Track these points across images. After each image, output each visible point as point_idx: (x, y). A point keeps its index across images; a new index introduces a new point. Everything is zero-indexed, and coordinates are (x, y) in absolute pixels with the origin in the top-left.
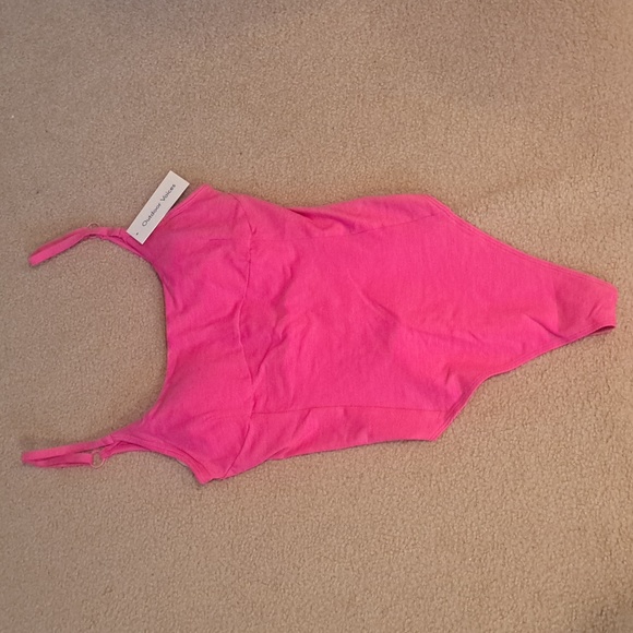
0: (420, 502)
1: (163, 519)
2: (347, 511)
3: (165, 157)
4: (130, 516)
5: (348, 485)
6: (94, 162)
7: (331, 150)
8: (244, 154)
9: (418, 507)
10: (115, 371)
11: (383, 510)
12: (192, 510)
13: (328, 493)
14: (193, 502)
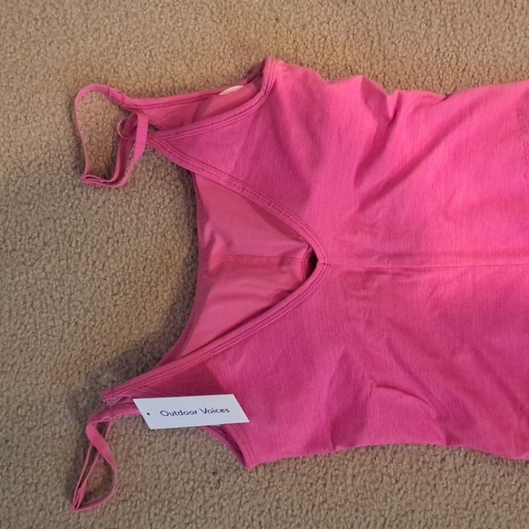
0: (520, 494)
1: (163, 513)
2: (423, 504)
3: (162, 12)
4: (114, 508)
5: (425, 471)
6: (48, 8)
7: (407, 28)
8: (282, 20)
9: (517, 500)
10: (87, 311)
11: (471, 503)
12: (205, 501)
13: (397, 481)
14: (207, 490)
